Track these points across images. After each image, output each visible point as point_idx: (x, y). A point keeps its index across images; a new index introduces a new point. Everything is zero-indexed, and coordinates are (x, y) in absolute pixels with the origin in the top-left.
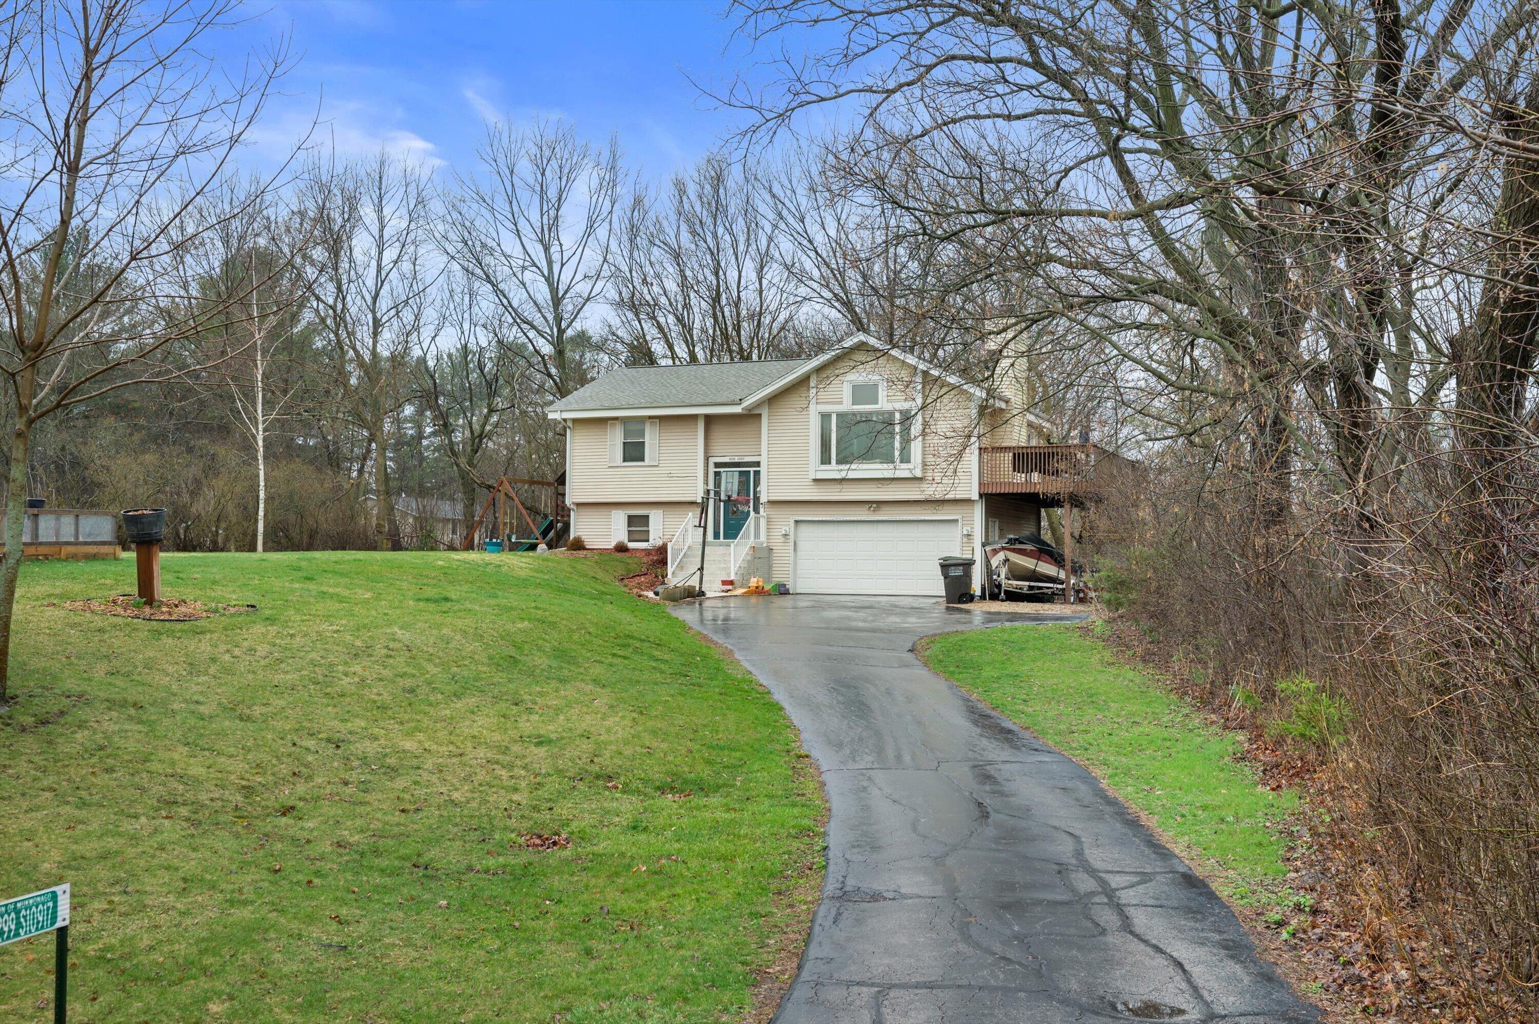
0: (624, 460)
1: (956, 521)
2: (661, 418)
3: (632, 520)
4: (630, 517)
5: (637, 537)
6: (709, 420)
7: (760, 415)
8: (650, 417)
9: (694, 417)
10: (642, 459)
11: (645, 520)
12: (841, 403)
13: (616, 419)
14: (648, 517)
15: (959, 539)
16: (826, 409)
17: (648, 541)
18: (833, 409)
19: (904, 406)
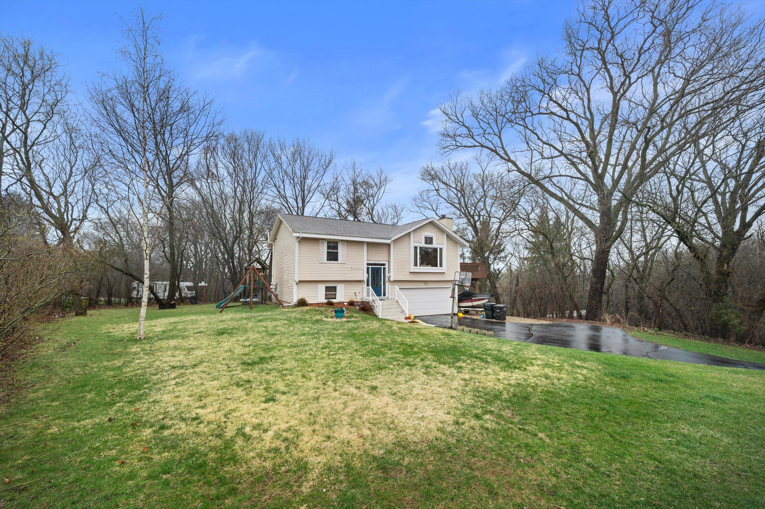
0: (328, 260)
1: (450, 288)
2: (346, 242)
3: (327, 289)
4: (326, 287)
5: (330, 297)
6: (369, 244)
7: (390, 244)
8: (341, 241)
9: (362, 243)
10: (337, 260)
11: (334, 289)
12: (421, 243)
13: (324, 239)
14: (336, 287)
16: (416, 245)
17: (335, 298)
18: (419, 245)
19: (441, 246)
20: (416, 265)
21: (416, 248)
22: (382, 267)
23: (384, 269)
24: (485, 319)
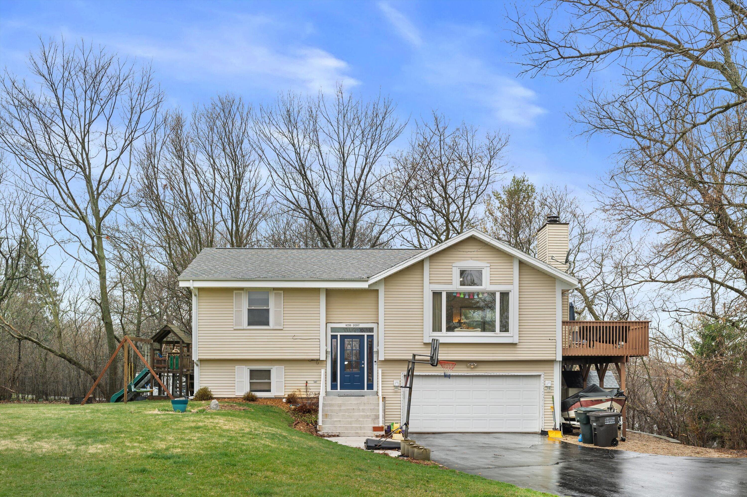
0: (249, 324)
1: (540, 376)
2: (285, 290)
3: (253, 374)
4: (252, 371)
5: (259, 388)
6: (329, 292)
7: (377, 291)
8: (274, 289)
9: (318, 290)
10: (267, 324)
11: (267, 374)
12: (451, 283)
13: (242, 289)
14: (269, 371)
15: (542, 390)
16: (437, 288)
17: (269, 391)
18: (444, 288)
19: (504, 288)
20: (437, 327)
21: (437, 295)
22: (366, 334)
23: (371, 338)
24: (582, 444)
